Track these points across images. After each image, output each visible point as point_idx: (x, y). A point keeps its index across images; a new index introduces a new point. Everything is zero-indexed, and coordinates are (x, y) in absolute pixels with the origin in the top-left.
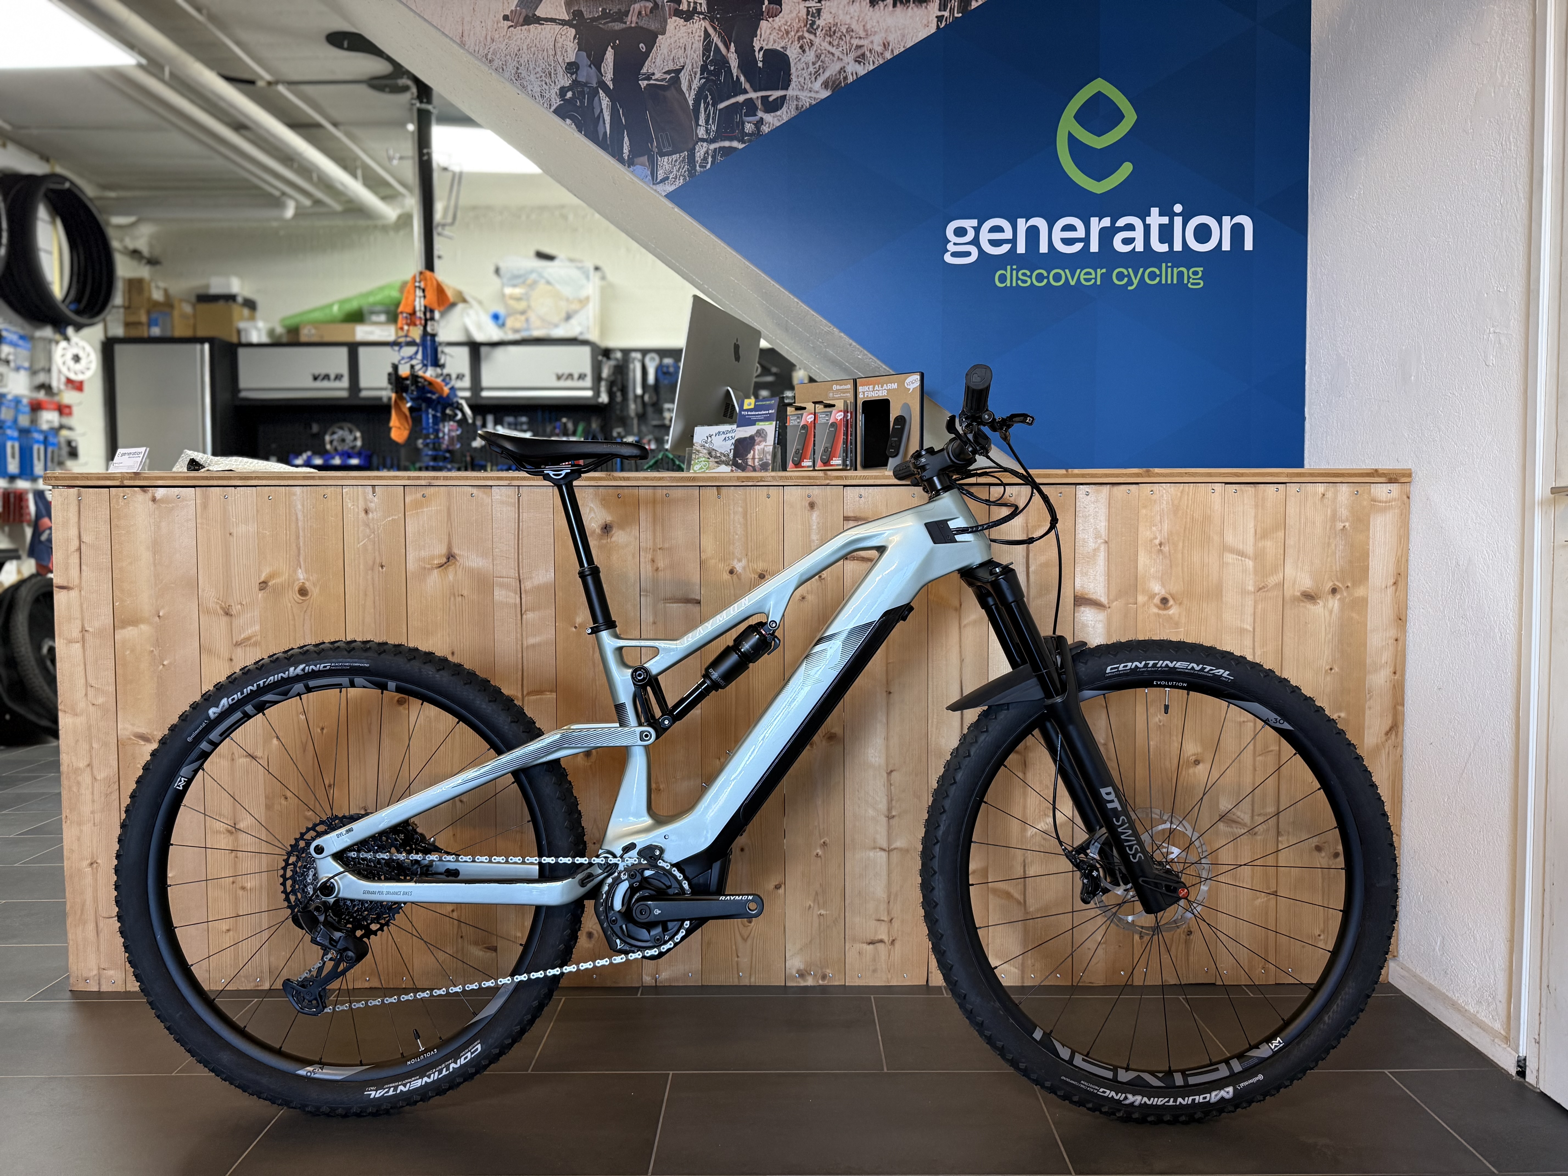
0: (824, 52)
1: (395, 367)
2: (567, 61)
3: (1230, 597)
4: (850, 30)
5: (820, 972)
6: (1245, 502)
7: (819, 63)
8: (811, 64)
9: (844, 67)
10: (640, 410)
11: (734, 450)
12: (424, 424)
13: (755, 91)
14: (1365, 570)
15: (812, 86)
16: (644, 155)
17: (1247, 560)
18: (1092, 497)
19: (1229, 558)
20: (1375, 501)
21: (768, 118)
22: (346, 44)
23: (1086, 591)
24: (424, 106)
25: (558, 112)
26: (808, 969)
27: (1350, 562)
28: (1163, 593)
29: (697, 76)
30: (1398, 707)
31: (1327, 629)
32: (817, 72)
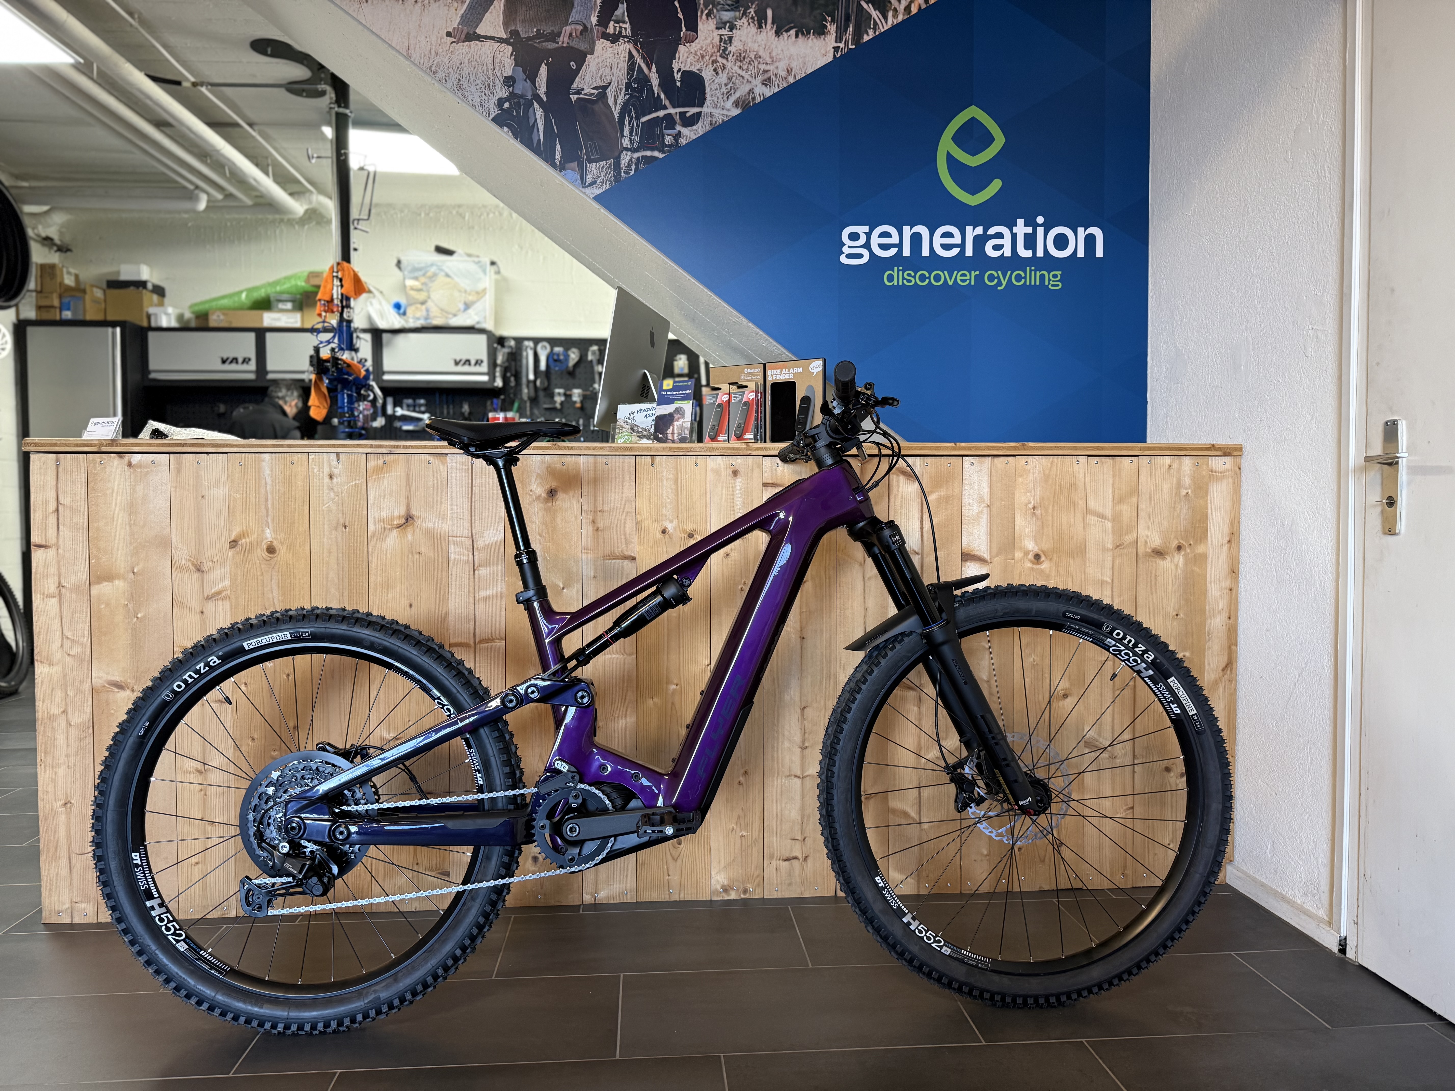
0: (735, 75)
1: (317, 350)
2: (505, 75)
3: (1093, 553)
4: (758, 57)
5: (742, 887)
6: (1105, 472)
7: (731, 84)
9: (753, 89)
10: (532, 394)
11: (655, 425)
12: (339, 404)
13: (674, 107)
14: (1205, 531)
15: (724, 104)
16: (574, 161)
17: (1106, 521)
18: (976, 467)
19: (1092, 519)
20: (1212, 471)
21: (685, 131)
22: (269, 51)
23: (971, 548)
24: (341, 110)
25: (494, 119)
26: (732, 884)
27: (1193, 523)
28: (1036, 550)
29: (622, 93)
30: (1232, 647)
31: (1174, 580)
32: (729, 92)
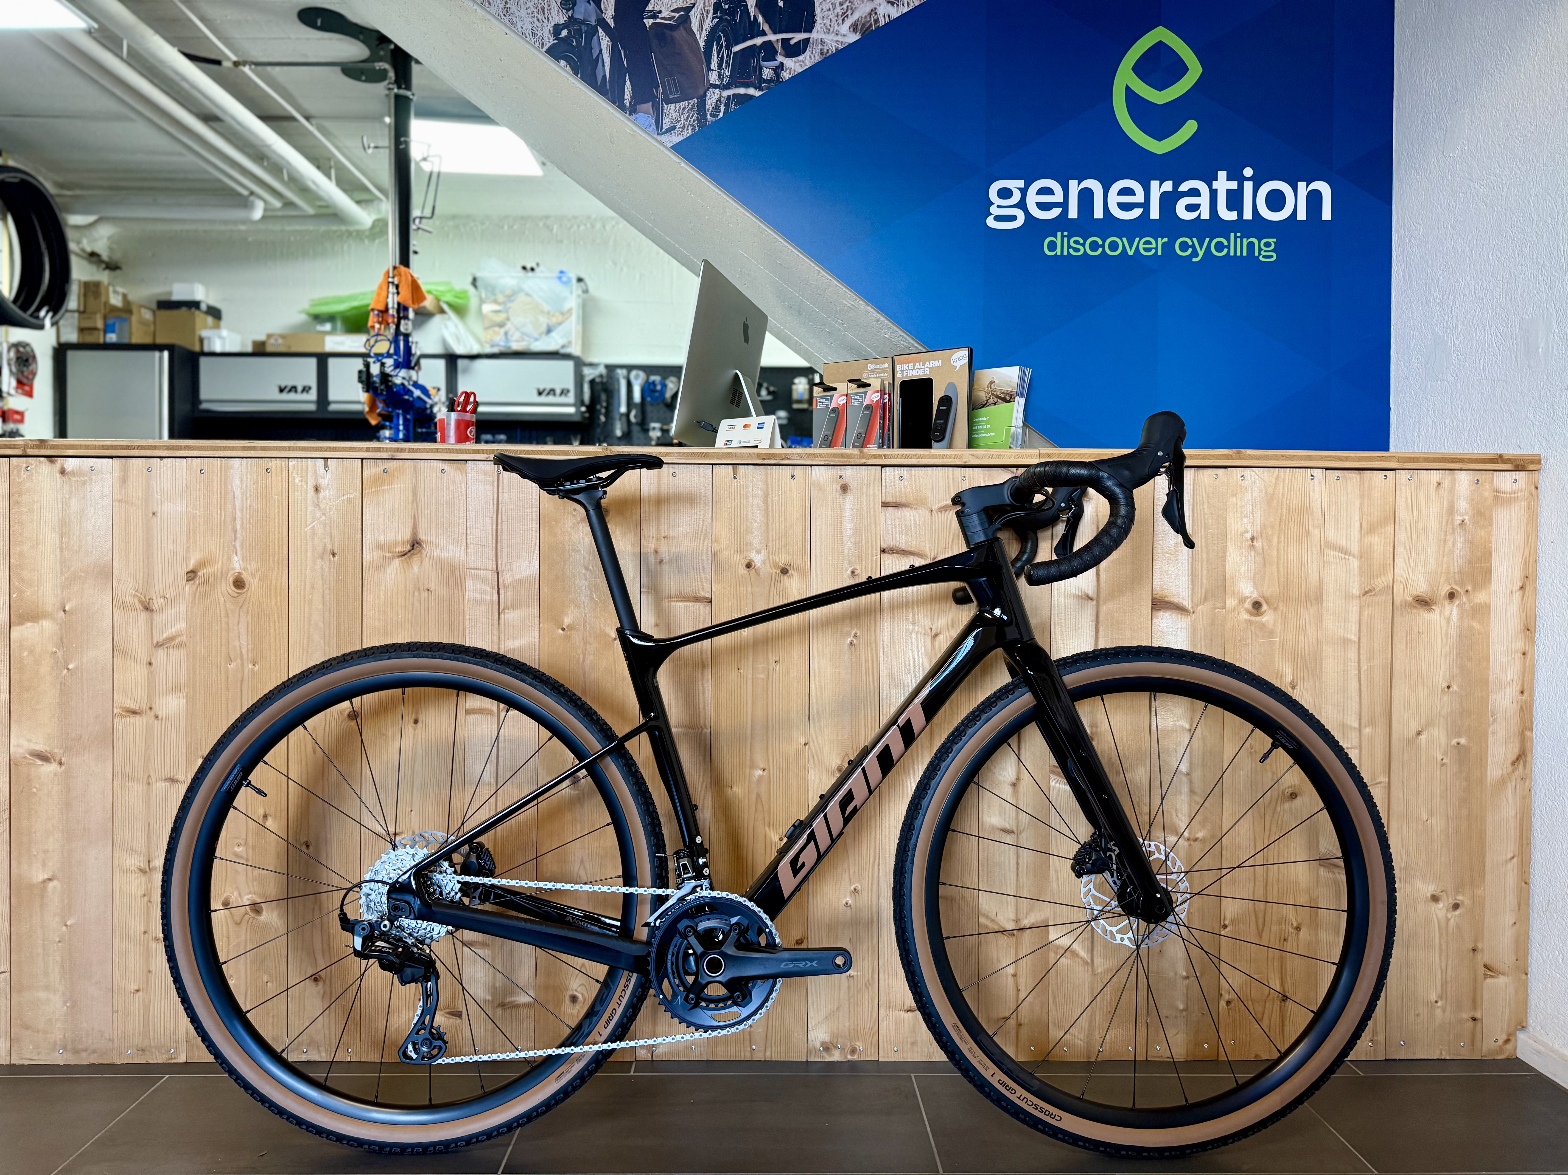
1: (367, 365)
3: (1331, 601)
5: (848, 1044)
6: (1349, 491)
7: (847, 4)
8: (838, 5)
9: (875, 9)
10: (625, 428)
13: (775, 33)
14: (1487, 572)
15: (839, 29)
16: (647, 102)
17: (1351, 558)
19: (1331, 555)
20: (1497, 491)
22: (319, 23)
23: (1166, 592)
24: (403, 92)
25: (550, 51)
26: (835, 1041)
27: (1470, 562)
28: (1255, 596)
29: (709, 16)
30: (1526, 732)
31: (1444, 640)
32: (845, 13)
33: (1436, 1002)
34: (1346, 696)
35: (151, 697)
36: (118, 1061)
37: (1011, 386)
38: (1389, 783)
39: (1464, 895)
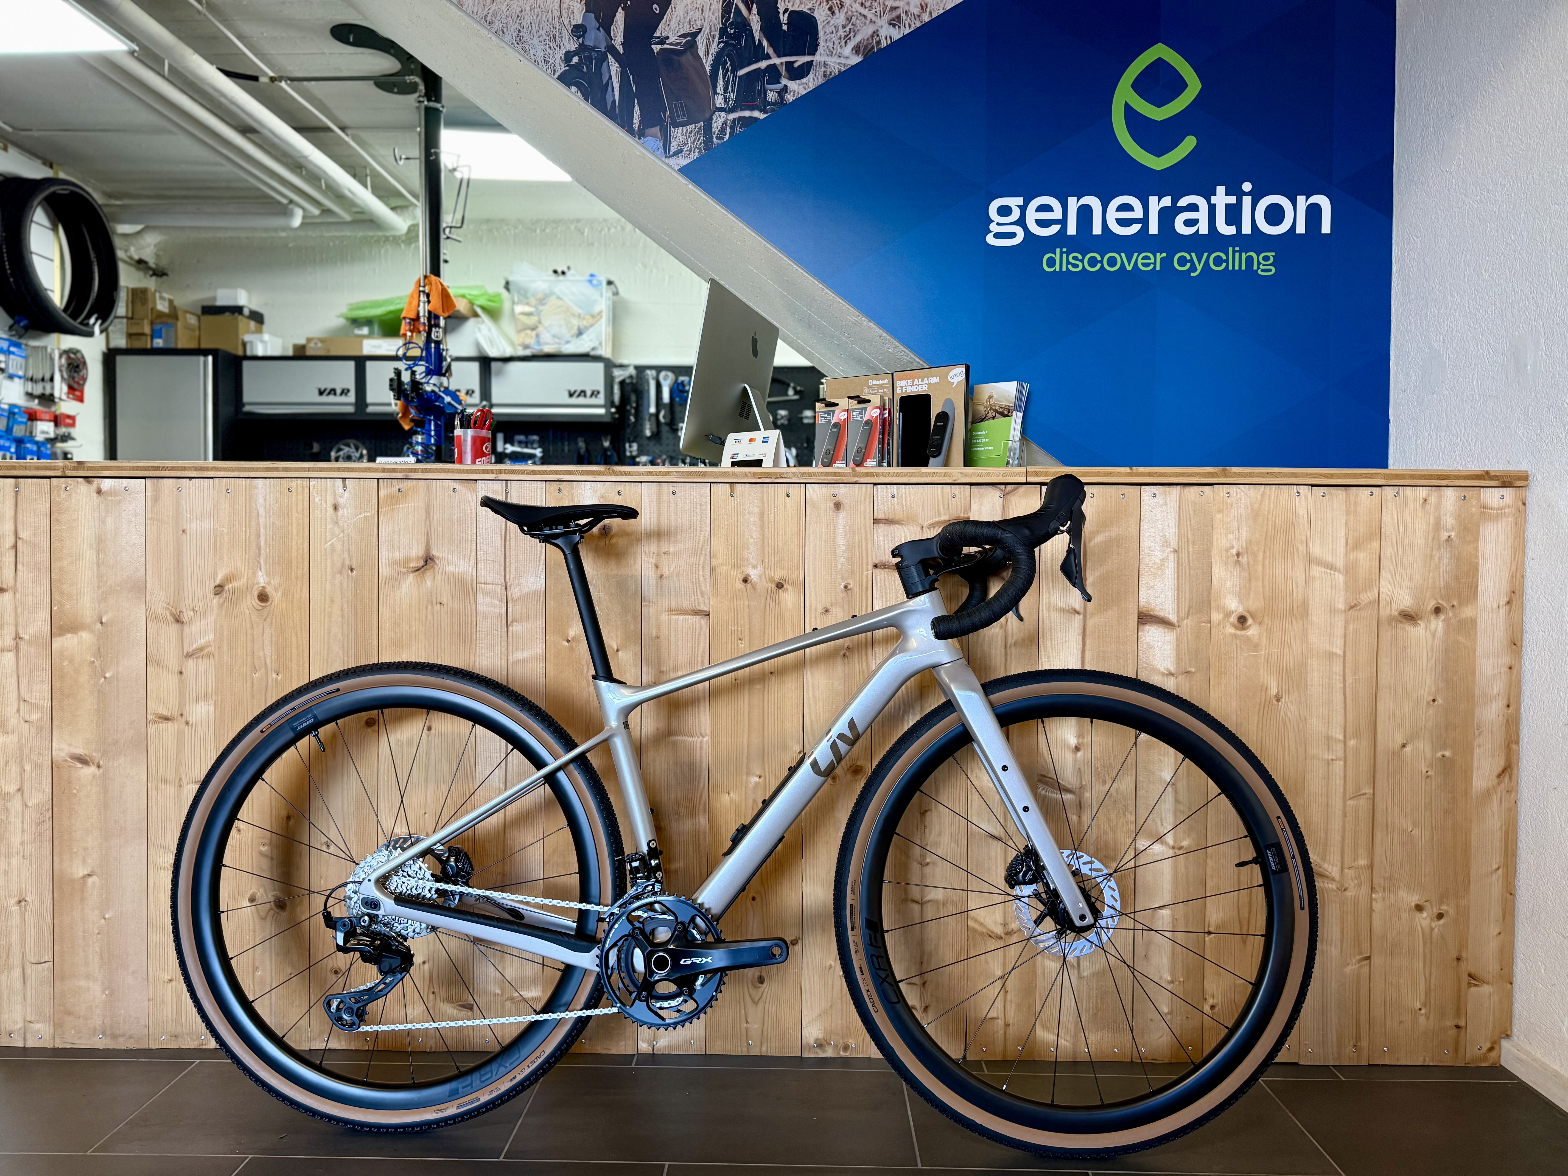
0: (855, 14)
1: (398, 372)
2: (574, 23)
3: (1317, 616)
5: (841, 1041)
6: (1335, 507)
7: (850, 26)
8: (840, 28)
10: (655, 428)
13: (779, 56)
14: (1474, 588)
15: (841, 51)
16: (655, 126)
17: (1337, 573)
18: (1159, 499)
19: (1316, 571)
20: (1484, 507)
21: (793, 85)
22: (352, 38)
23: (1151, 607)
24: (432, 104)
25: (563, 78)
26: (828, 1037)
27: (1457, 577)
28: (1241, 610)
29: (715, 40)
30: (1512, 745)
31: (1430, 654)
32: (848, 35)
33: (1420, 1009)
34: (1331, 708)
35: (182, 704)
36: (153, 1046)
37: (1008, 401)
38: (1374, 794)
39: (1448, 905)
